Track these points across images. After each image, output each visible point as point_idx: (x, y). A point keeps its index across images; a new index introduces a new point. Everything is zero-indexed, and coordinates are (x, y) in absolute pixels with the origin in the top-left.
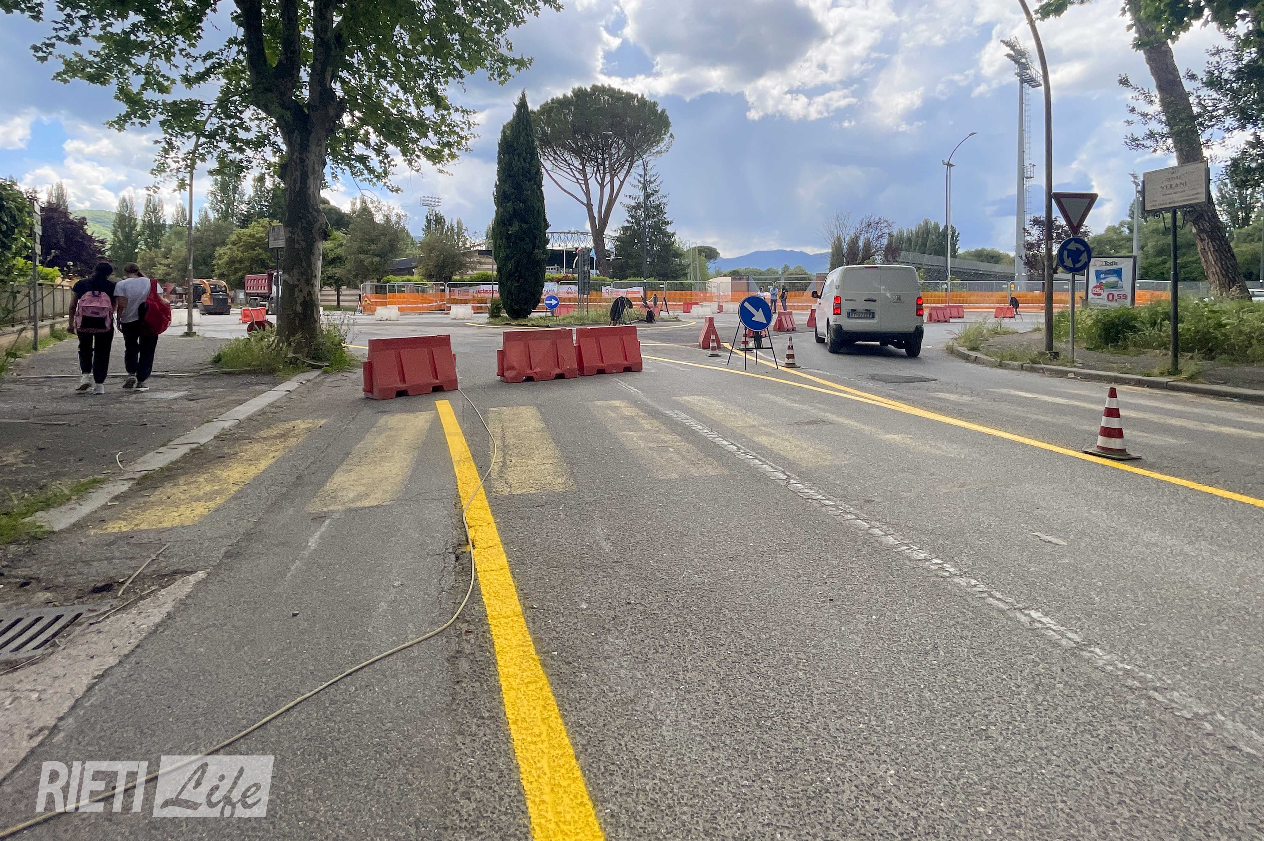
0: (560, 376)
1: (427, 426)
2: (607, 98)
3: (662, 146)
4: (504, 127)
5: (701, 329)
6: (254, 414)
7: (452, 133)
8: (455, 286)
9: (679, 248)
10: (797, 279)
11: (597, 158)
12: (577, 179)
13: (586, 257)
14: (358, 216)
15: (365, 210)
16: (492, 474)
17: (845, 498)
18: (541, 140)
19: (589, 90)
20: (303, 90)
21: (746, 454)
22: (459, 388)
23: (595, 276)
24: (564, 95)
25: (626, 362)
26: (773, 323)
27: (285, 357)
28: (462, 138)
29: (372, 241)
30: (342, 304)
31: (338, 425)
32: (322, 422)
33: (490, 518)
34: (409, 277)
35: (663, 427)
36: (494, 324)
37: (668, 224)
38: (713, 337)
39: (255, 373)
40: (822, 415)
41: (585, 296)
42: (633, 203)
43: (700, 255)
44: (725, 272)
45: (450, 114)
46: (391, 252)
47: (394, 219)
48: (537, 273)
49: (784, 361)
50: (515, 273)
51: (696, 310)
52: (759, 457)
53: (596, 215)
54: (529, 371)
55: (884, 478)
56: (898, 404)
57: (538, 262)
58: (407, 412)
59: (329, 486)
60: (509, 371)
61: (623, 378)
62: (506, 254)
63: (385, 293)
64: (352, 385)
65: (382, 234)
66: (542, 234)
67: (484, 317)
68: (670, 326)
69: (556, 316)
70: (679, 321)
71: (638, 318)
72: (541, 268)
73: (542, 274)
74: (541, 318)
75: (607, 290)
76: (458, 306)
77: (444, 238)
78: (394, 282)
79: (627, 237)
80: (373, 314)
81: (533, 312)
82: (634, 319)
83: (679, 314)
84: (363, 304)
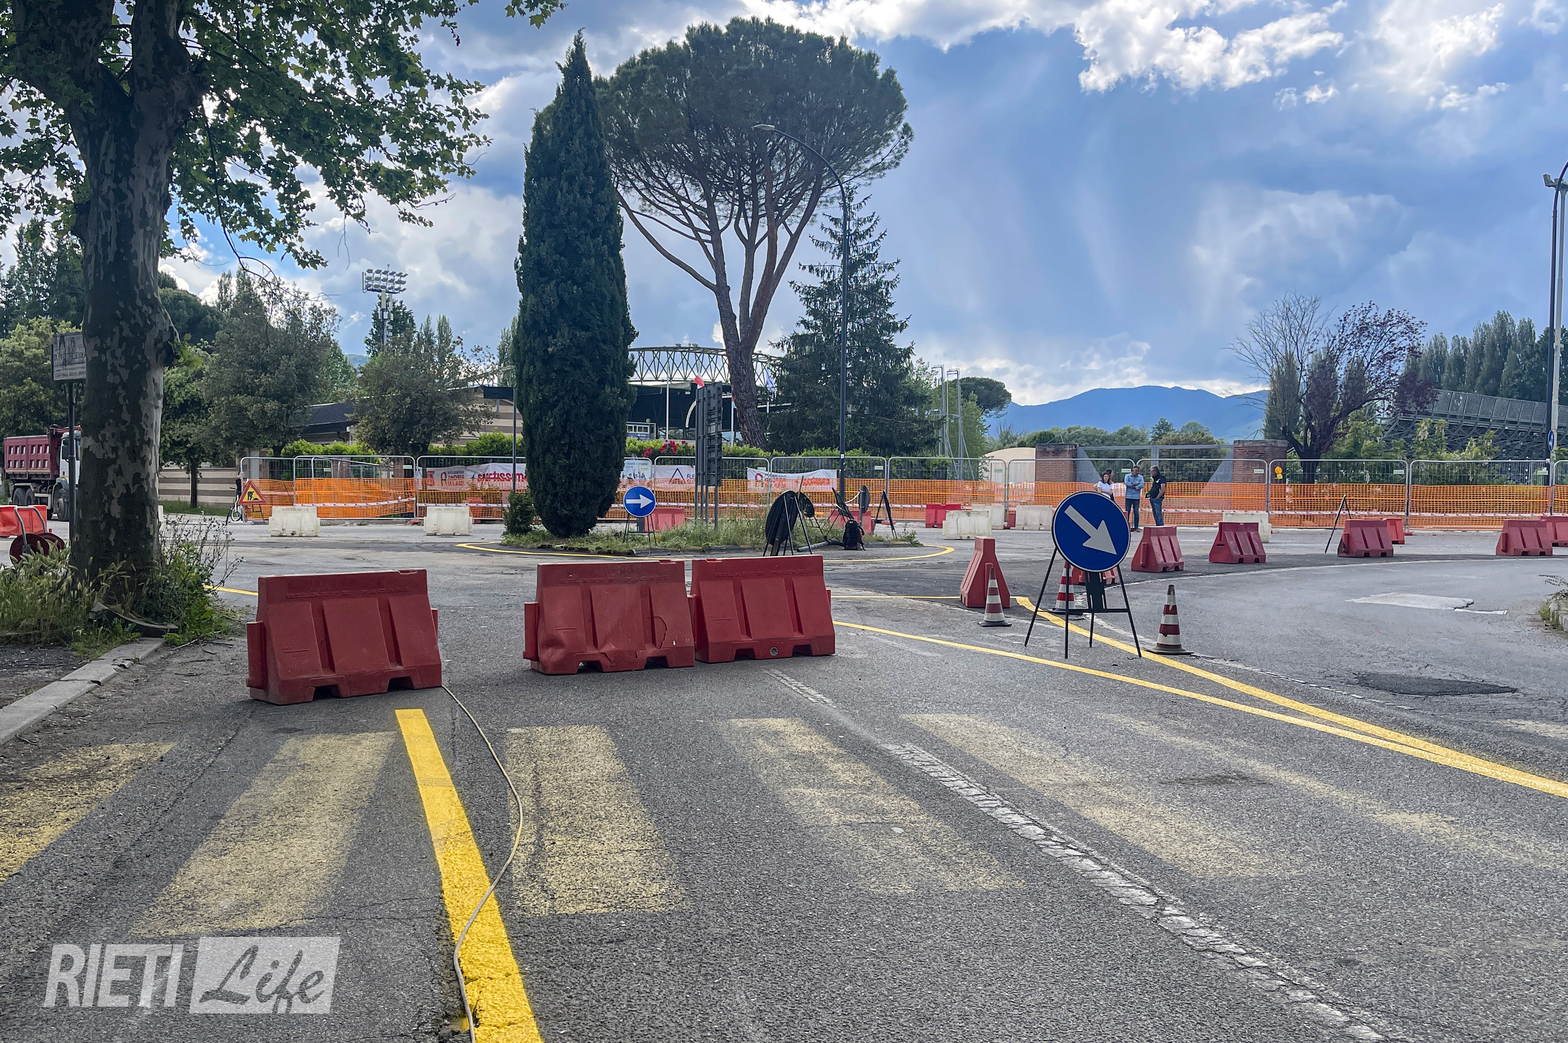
0: (658, 663)
1: (379, 762)
2: (763, 48)
3: (885, 153)
4: (539, 118)
5: (965, 564)
6: (26, 730)
7: (430, 133)
8: (435, 463)
9: (918, 382)
10: (1187, 452)
11: (740, 183)
12: (696, 230)
13: (714, 403)
14: (234, 313)
15: (248, 299)
16: (514, 870)
17: (1290, 953)
18: (617, 144)
19: (724, 31)
20: (121, 44)
21: (1065, 845)
22: (445, 683)
23: (732, 446)
24: (670, 43)
25: (797, 636)
26: (1130, 554)
27: (89, 610)
28: (451, 145)
29: (263, 367)
30: (201, 499)
31: (197, 756)
32: (165, 749)
33: (510, 962)
34: (339, 444)
35: (881, 781)
36: (518, 547)
37: (895, 328)
38: (993, 583)
39: (27, 643)
40: (1239, 763)
41: (711, 489)
42: (817, 282)
43: (966, 397)
44: (1024, 437)
45: (424, 94)
46: (301, 390)
47: (307, 319)
48: (608, 438)
49: (1152, 640)
50: (559, 439)
51: (954, 522)
52: (1095, 853)
53: (736, 310)
54: (591, 651)
55: (1385, 913)
56: (1420, 742)
57: (610, 413)
58: (336, 731)
59: (181, 884)
60: (550, 650)
61: (792, 670)
62: (543, 396)
63: (290, 478)
64: (224, 672)
65: (283, 352)
66: (621, 353)
67: (496, 532)
68: (896, 556)
69: (649, 532)
70: (916, 545)
71: (825, 537)
72: (616, 428)
73: (618, 440)
74: (617, 535)
75: (759, 478)
76: (442, 506)
77: (411, 361)
78: (308, 452)
79: (802, 357)
80: (265, 523)
81: (601, 522)
82: (817, 540)
83: (918, 530)
84: (245, 499)
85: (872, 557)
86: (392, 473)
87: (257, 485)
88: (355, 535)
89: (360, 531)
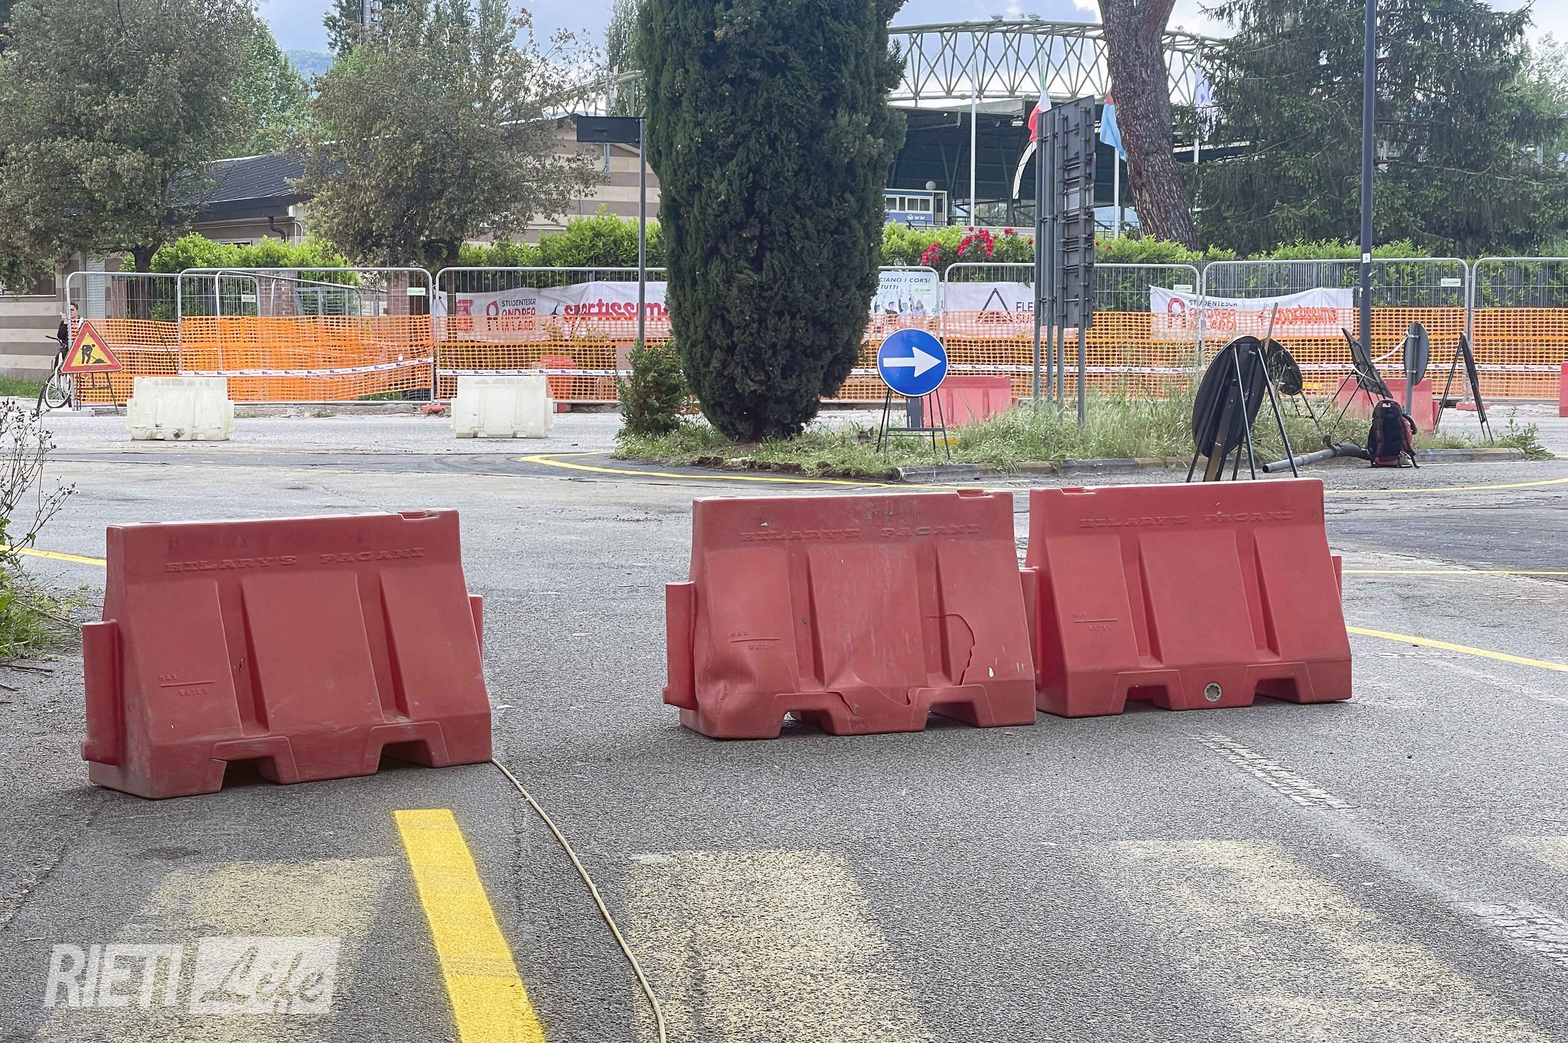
0: (956, 717)
8: (475, 283)
9: (1542, 89)
13: (1076, 145)
22: (498, 754)
23: (1116, 239)
25: (1266, 658)
29: (111, 79)
34: (273, 243)
35: (1461, 985)
36: (649, 462)
41: (1070, 333)
46: (192, 126)
48: (843, 223)
50: (740, 226)
54: (809, 688)
57: (850, 168)
58: (271, 855)
60: (721, 685)
61: (1253, 733)
62: (704, 135)
63: (170, 316)
64: (35, 728)
65: (152, 48)
66: (872, 38)
67: (603, 429)
68: (1490, 481)
69: (933, 430)
70: (1537, 454)
71: (1327, 440)
72: (862, 202)
73: (866, 227)
74: (863, 436)
75: (1176, 307)
76: (489, 376)
77: (423, 64)
78: (209, 263)
79: (1274, 39)
80: (119, 409)
81: (827, 406)
82: (1309, 445)
83: (1541, 422)
84: (77, 361)
85: (1434, 483)
86: (383, 305)
87: (101, 331)
88: (308, 437)
89: (318, 429)
